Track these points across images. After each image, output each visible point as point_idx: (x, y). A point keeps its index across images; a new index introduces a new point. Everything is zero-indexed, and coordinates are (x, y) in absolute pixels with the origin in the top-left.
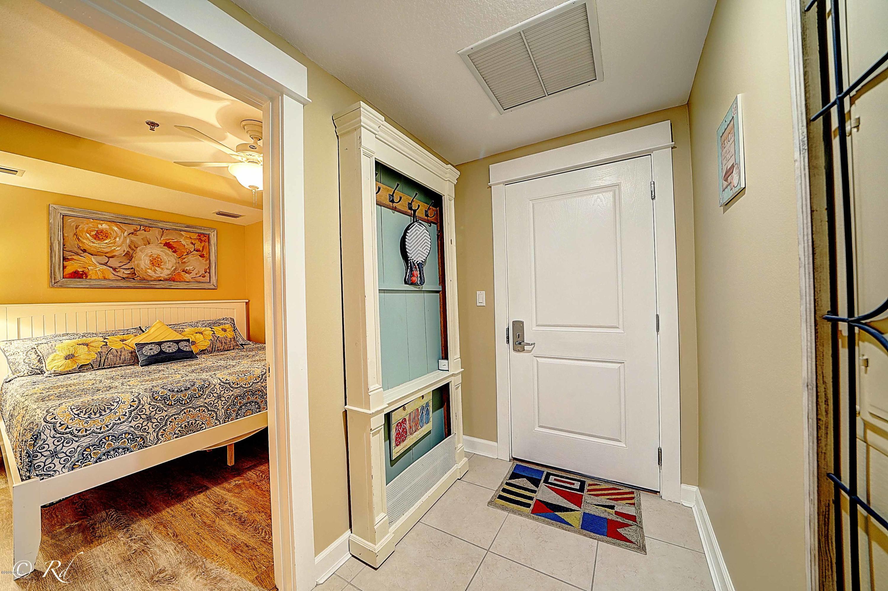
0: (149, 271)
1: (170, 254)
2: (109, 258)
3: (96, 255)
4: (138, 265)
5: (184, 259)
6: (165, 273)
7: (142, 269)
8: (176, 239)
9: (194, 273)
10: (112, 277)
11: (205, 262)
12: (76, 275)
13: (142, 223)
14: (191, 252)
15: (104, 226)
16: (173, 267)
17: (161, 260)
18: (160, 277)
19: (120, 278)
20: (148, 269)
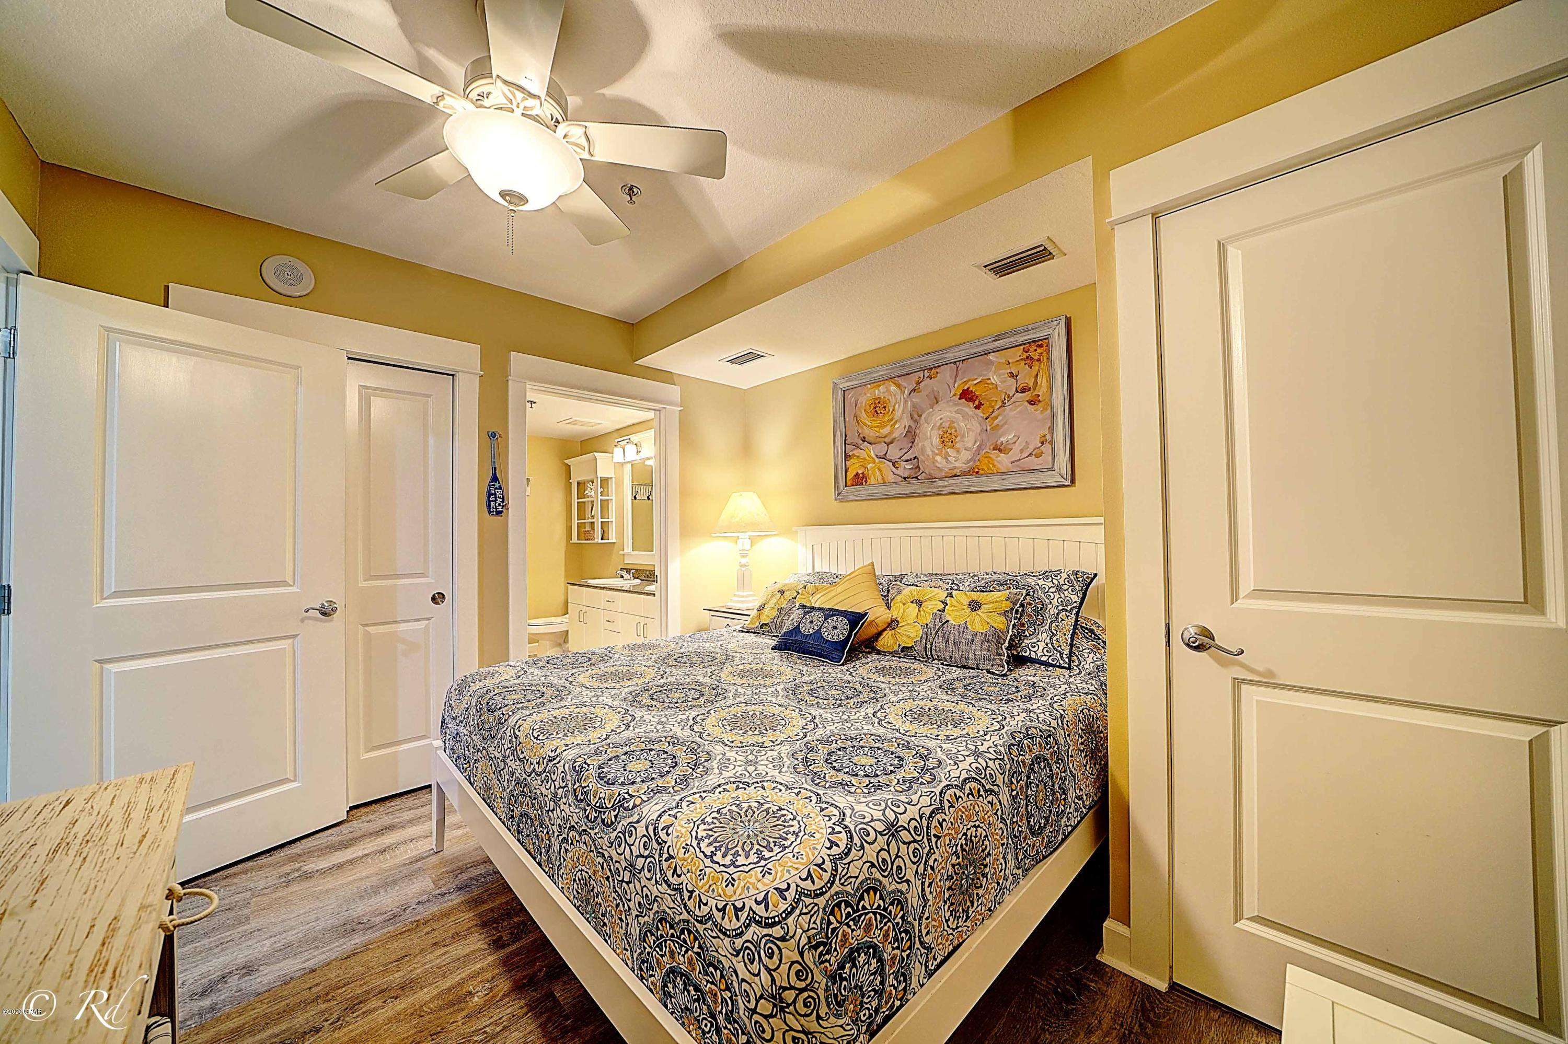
0: (938, 458)
1: (970, 413)
2: (888, 444)
3: (875, 444)
4: (923, 450)
5: (996, 418)
6: (960, 459)
7: (928, 456)
8: (980, 376)
9: (1016, 448)
10: (891, 478)
11: (1040, 417)
12: (860, 480)
13: (924, 364)
14: (1010, 398)
15: (880, 391)
16: (976, 442)
17: (956, 431)
18: (955, 468)
19: (901, 479)
20: (937, 455)
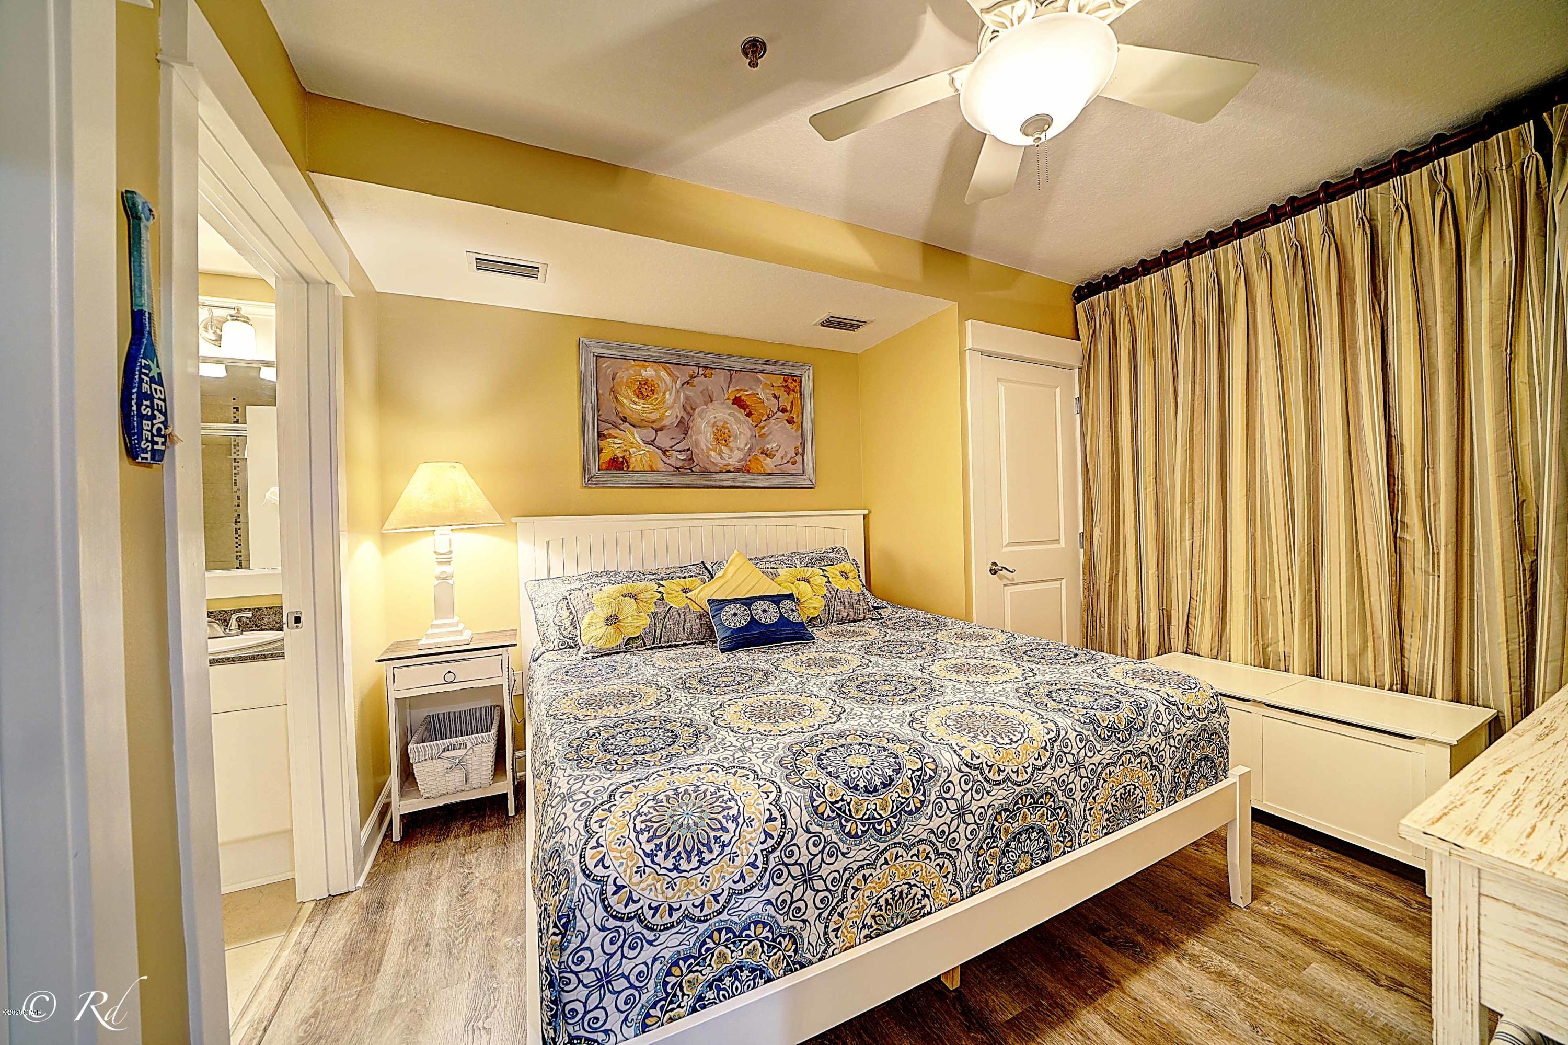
0: (712, 453)
1: (742, 418)
2: (657, 431)
3: (639, 427)
4: (697, 444)
5: (763, 428)
6: (734, 458)
7: (703, 450)
8: (751, 389)
9: (778, 455)
10: (661, 466)
11: (795, 434)
12: (617, 464)
13: (702, 362)
14: (774, 414)
15: (649, 373)
16: (746, 445)
17: (729, 431)
18: (729, 464)
19: (672, 469)
20: (711, 450)
